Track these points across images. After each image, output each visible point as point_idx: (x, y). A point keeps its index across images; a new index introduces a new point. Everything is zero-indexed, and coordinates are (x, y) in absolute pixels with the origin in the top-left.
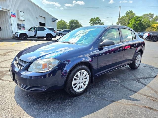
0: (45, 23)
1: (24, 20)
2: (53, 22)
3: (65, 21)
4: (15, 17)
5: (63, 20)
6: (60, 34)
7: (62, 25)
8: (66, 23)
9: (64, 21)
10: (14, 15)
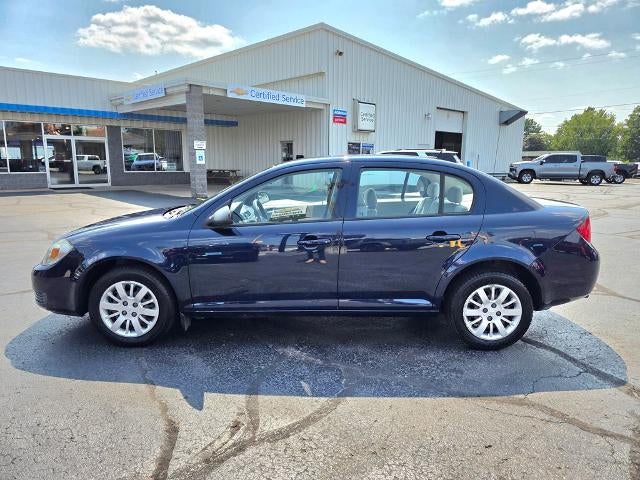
0: (460, 135)
1: (373, 129)
2: (507, 123)
3: (608, 111)
4: (345, 122)
5: (597, 110)
6: (524, 172)
7: (590, 130)
8: (612, 119)
9: (602, 112)
10: (340, 119)
